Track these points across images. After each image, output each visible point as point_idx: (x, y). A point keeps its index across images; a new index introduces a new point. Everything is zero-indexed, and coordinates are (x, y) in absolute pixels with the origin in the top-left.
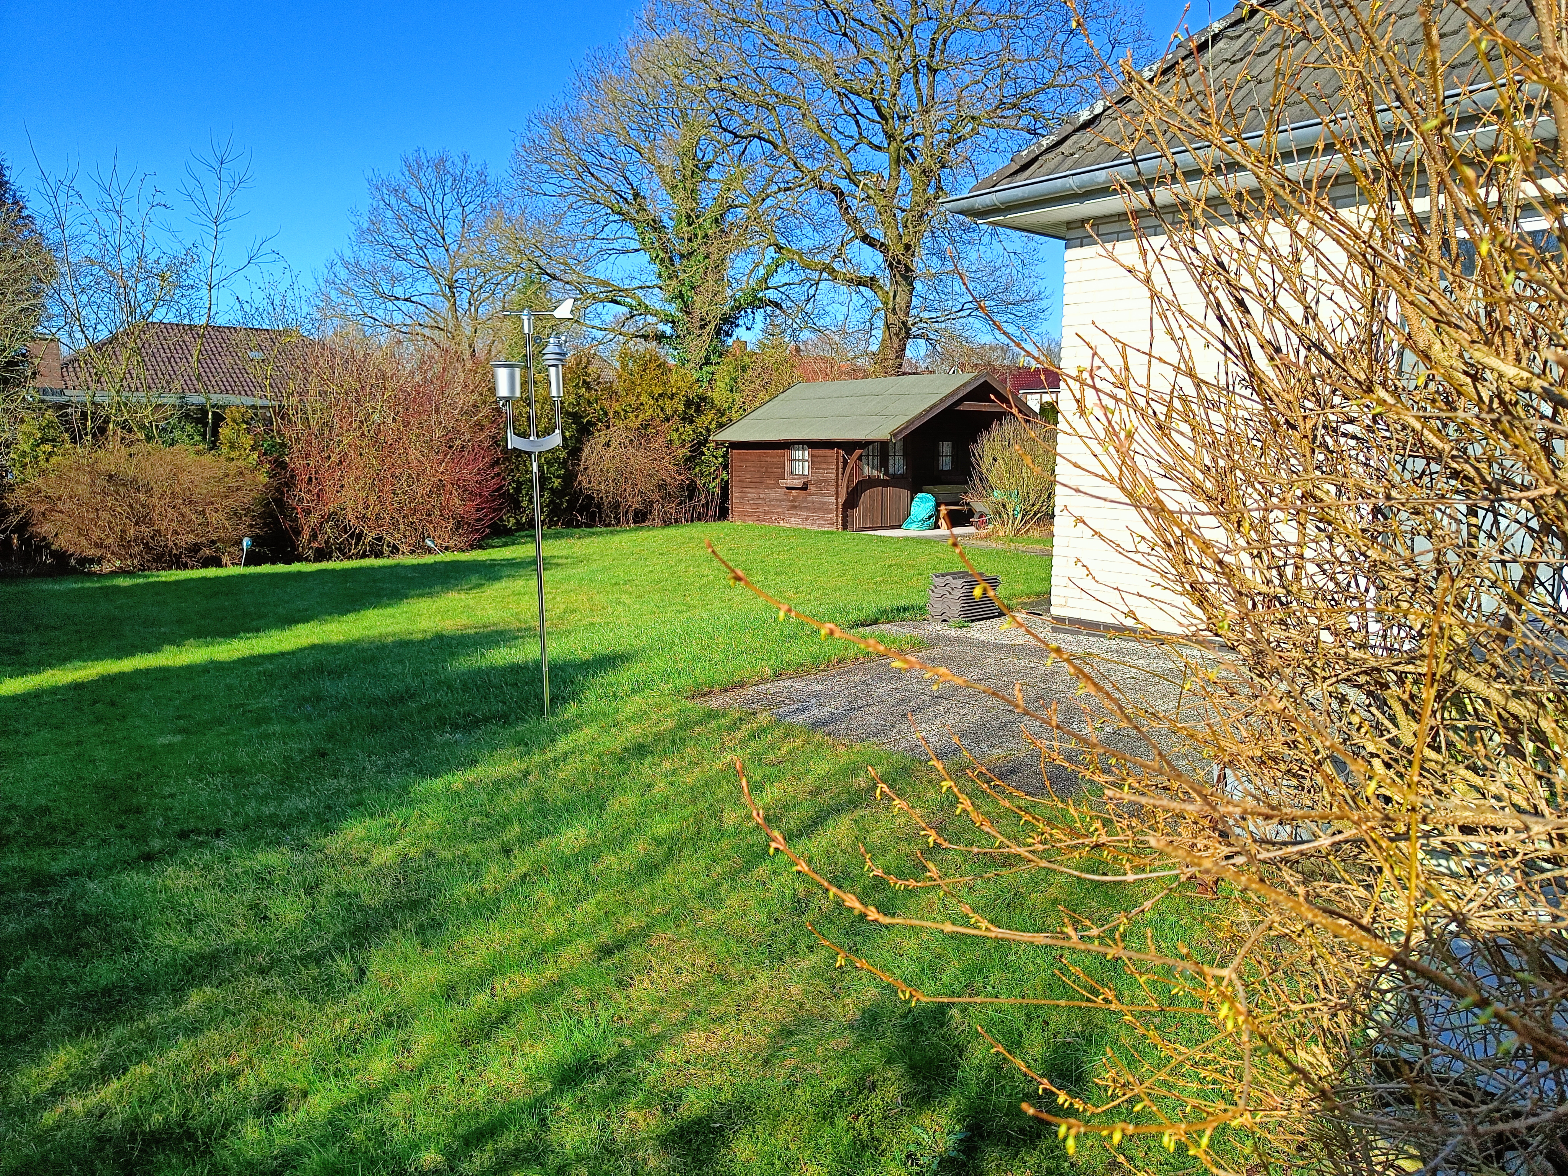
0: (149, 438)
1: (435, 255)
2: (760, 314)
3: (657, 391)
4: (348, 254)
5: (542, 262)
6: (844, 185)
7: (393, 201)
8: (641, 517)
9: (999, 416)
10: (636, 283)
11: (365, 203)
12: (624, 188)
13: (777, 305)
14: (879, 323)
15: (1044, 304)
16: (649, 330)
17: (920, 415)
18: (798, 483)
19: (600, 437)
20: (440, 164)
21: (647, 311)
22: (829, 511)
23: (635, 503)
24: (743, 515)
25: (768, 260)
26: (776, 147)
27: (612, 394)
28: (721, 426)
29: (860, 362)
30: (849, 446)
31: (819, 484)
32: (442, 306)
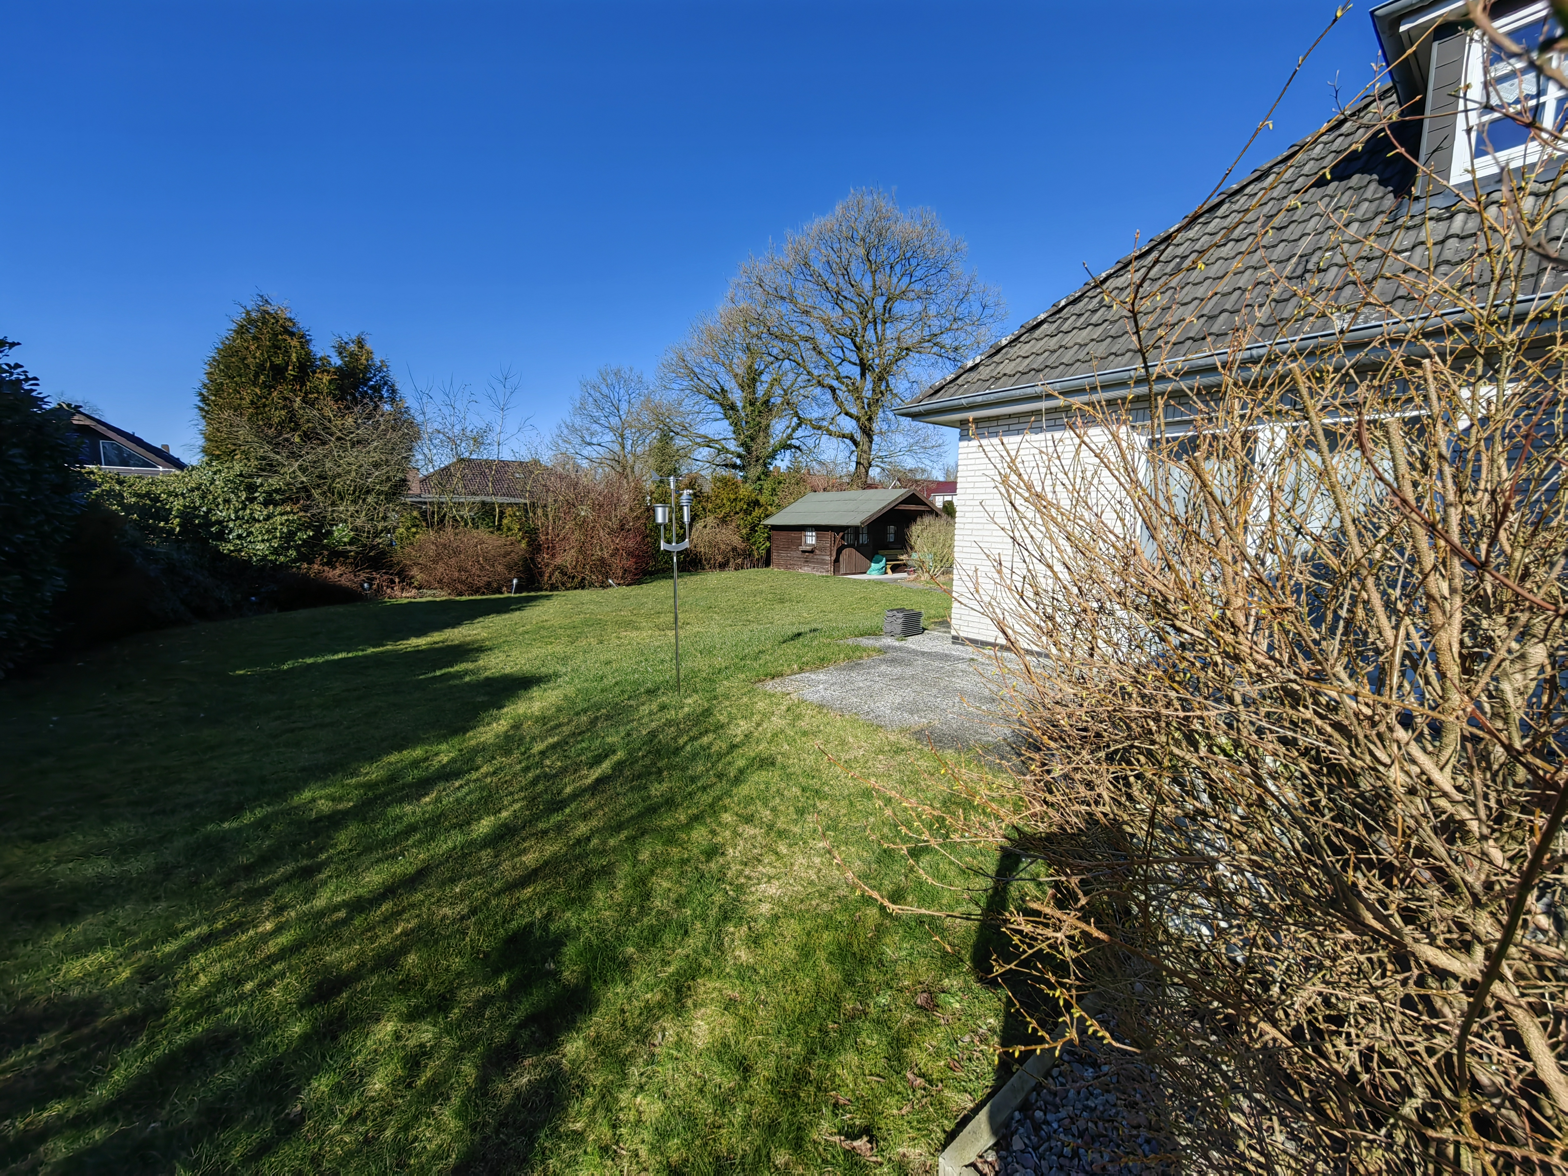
0: (466, 525)
1: (614, 421)
2: (788, 452)
3: (732, 497)
4: (568, 421)
5: (671, 426)
6: (835, 384)
7: (593, 392)
8: (723, 566)
9: (921, 514)
10: (721, 437)
11: (578, 393)
12: (716, 386)
13: (798, 448)
14: (854, 459)
16: (728, 462)
17: (876, 513)
18: (809, 549)
19: (701, 522)
21: (727, 451)
22: (826, 564)
23: (720, 558)
24: (779, 565)
25: (793, 424)
26: (799, 364)
27: (708, 498)
28: (767, 516)
29: (843, 480)
30: (838, 529)
31: (821, 549)
32: (617, 448)
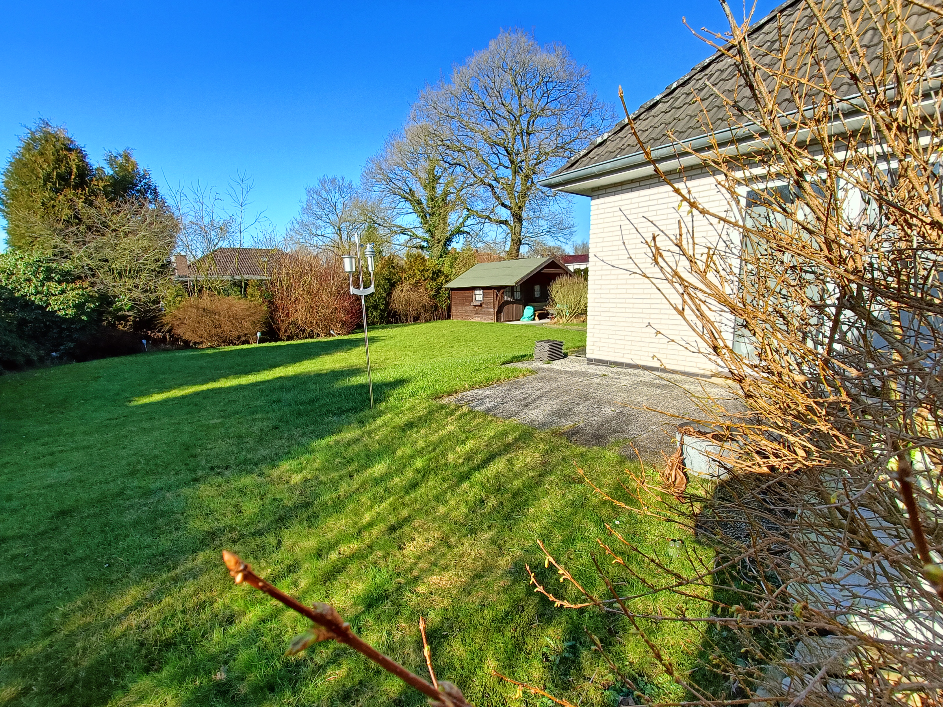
0: (219, 293)
1: (333, 218)
2: (461, 237)
3: (421, 269)
4: (299, 219)
5: (375, 219)
6: (494, 183)
7: (315, 196)
8: (416, 319)
9: (559, 275)
10: (412, 226)
11: (304, 197)
12: (406, 188)
13: (469, 233)
14: (509, 239)
15: (574, 229)
16: (418, 245)
17: (527, 275)
18: (479, 304)
19: (399, 288)
20: (333, 181)
21: (417, 237)
22: (491, 315)
23: (413, 313)
24: (457, 317)
25: (464, 215)
26: (466, 168)
27: (403, 270)
28: (447, 282)
29: (502, 255)
30: (499, 288)
31: (487, 304)
32: (337, 238)
